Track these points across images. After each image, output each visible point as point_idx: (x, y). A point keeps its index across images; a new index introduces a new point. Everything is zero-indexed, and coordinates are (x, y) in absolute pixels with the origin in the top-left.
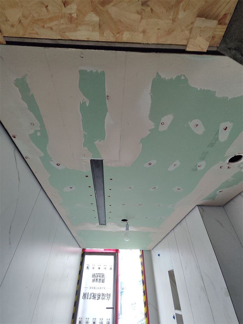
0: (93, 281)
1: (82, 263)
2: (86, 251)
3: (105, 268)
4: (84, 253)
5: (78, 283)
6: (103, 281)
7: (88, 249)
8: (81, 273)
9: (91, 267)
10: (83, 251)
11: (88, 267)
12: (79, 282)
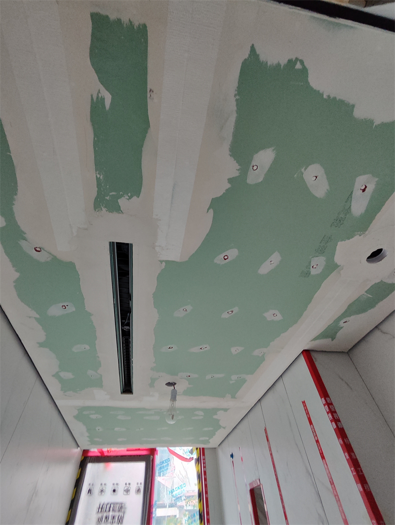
0: (99, 521)
1: (78, 484)
2: (90, 454)
3: (127, 491)
4: (86, 459)
6: (120, 522)
7: (94, 450)
8: (73, 504)
9: (96, 491)
10: (83, 455)
11: (90, 491)
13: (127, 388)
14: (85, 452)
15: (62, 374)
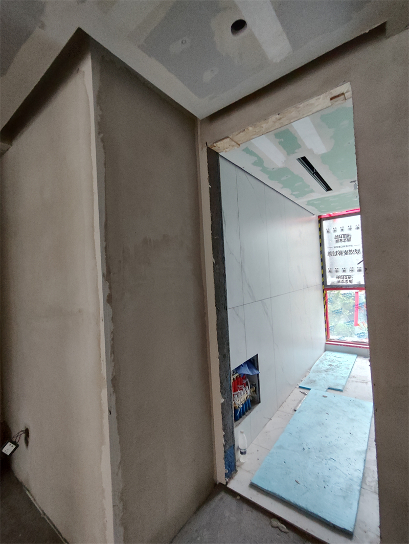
0: (337, 241)
1: (320, 229)
2: (323, 217)
3: (350, 229)
4: (320, 220)
5: (321, 246)
6: (349, 240)
7: (325, 215)
8: (321, 237)
9: (332, 231)
11: (328, 232)
12: (322, 244)
13: (328, 189)
14: (319, 217)
15: (293, 193)
